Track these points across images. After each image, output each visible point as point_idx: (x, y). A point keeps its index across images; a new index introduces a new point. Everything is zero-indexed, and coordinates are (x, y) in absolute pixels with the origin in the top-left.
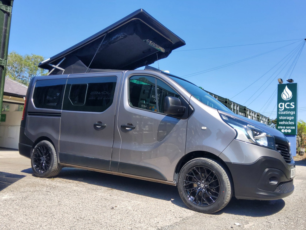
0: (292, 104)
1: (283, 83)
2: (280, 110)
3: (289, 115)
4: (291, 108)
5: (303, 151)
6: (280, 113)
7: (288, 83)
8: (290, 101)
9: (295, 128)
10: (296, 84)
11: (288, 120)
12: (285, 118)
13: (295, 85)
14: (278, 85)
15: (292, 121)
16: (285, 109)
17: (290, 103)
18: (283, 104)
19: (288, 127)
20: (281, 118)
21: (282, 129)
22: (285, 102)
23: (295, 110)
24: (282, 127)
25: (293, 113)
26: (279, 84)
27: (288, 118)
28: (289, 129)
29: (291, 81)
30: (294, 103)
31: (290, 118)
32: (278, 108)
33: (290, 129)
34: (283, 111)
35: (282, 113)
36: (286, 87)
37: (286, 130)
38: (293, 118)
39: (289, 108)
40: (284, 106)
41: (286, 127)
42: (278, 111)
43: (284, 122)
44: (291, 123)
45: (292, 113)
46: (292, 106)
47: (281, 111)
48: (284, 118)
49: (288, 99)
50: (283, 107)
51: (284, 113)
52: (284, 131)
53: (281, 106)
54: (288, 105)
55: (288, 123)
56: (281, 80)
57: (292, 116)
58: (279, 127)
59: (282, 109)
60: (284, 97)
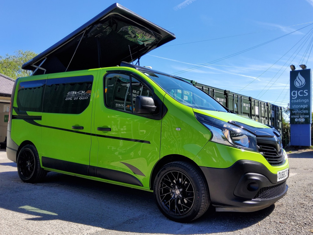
1: (296, 70)
3: (303, 103)
4: (304, 95)
6: (293, 101)
7: (301, 69)
8: (303, 88)
9: (310, 116)
11: (301, 109)
12: (298, 106)
13: (309, 71)
14: (291, 72)
15: (305, 109)
16: (299, 97)
17: (303, 91)
19: (301, 116)
22: (298, 89)
23: (309, 97)
24: (295, 117)
25: (307, 101)
26: (291, 70)
27: (302, 106)
29: (304, 66)
30: (307, 90)
31: (304, 106)
32: (291, 97)
33: (304, 118)
34: (296, 99)
35: (295, 101)
36: (299, 74)
37: (299, 119)
38: (306, 106)
39: (302, 95)
40: (298, 93)
41: (299, 116)
42: (291, 99)
43: (297, 111)
44: (304, 112)
46: (306, 94)
47: (294, 99)
49: (301, 86)
50: (296, 95)
51: (297, 101)
52: (297, 120)
53: (294, 94)
54: (301, 93)
55: (302, 112)
56: (294, 66)
57: (305, 104)
58: (292, 117)
59: (295, 97)
60: (297, 84)
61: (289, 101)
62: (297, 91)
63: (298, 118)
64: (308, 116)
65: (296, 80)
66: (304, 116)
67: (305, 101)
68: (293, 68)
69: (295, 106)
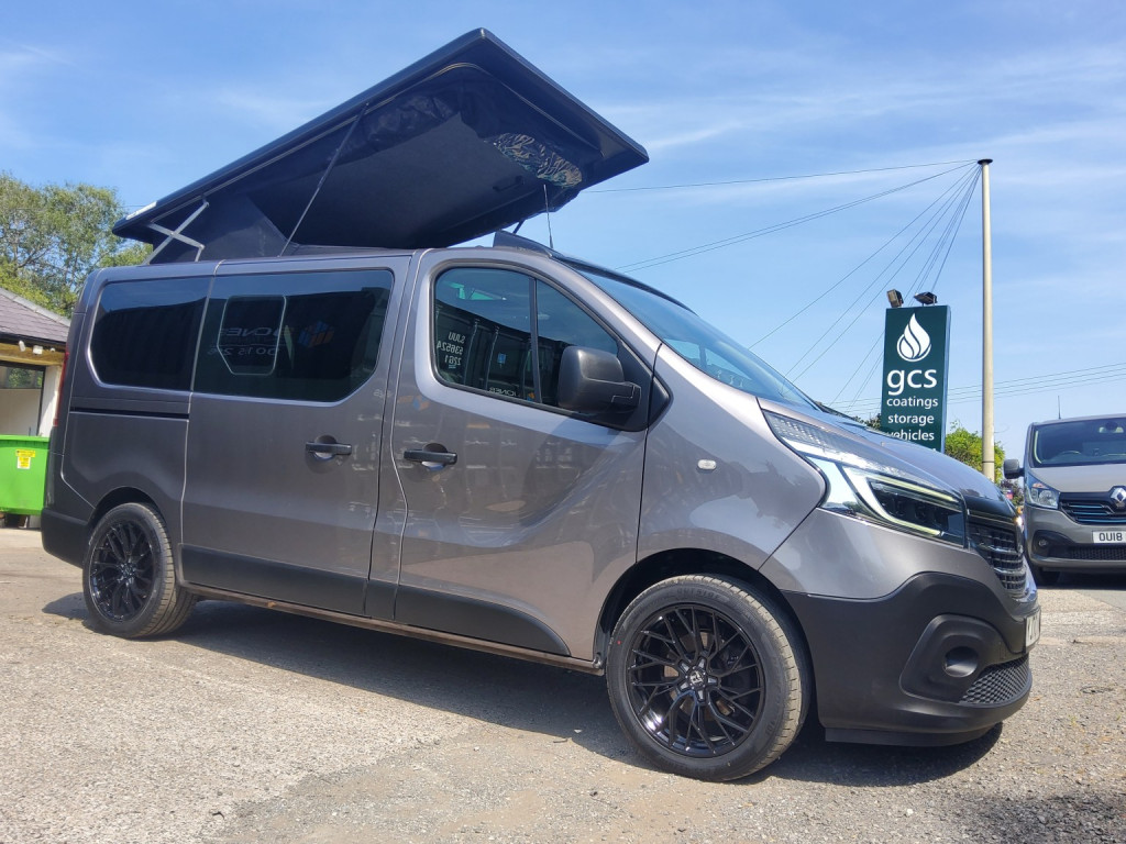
0: (931, 374)
1: (903, 306)
2: (890, 393)
3: (920, 411)
4: (925, 386)
6: (891, 403)
7: (919, 304)
8: (923, 365)
10: (944, 309)
11: (914, 428)
12: (906, 419)
14: (887, 310)
15: (927, 429)
16: (908, 392)
17: (923, 372)
18: (902, 374)
20: (894, 419)
22: (907, 367)
23: (939, 393)
25: (933, 403)
26: (890, 306)
27: (916, 420)
29: (928, 298)
30: (934, 371)
31: (922, 419)
32: (886, 388)
34: (900, 397)
35: (897, 402)
36: (913, 320)
38: (930, 419)
39: (920, 386)
40: (906, 379)
42: (885, 396)
43: (902, 434)
44: (923, 436)
45: (929, 403)
46: (930, 382)
47: (894, 397)
48: (902, 419)
49: (918, 357)
50: (902, 383)
51: (904, 403)
53: (896, 379)
54: (916, 379)
55: (916, 436)
56: (899, 295)
57: (927, 413)
59: (898, 389)
60: (906, 352)
61: (880, 400)
62: (903, 372)
65: (904, 338)
68: (896, 299)
69: (896, 416)
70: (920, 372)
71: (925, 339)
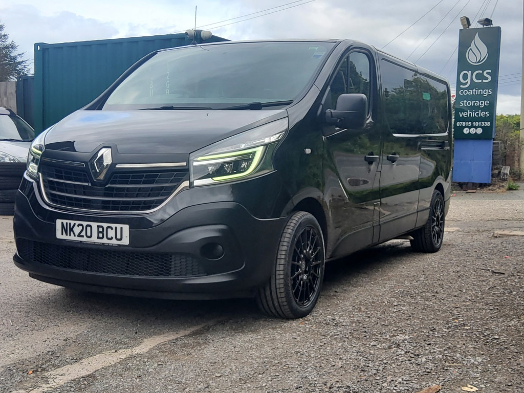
0: (487, 73)
1: (470, 27)
2: (461, 86)
3: (480, 97)
4: (484, 81)
5: (506, 172)
6: (462, 92)
7: (481, 26)
8: (483, 67)
9: (492, 124)
10: (499, 29)
11: (478, 108)
12: (471, 103)
13: (497, 30)
14: (460, 30)
15: (485, 109)
16: (473, 86)
17: (483, 72)
18: (469, 73)
19: (477, 124)
20: (463, 103)
21: (466, 127)
22: (473, 68)
23: (492, 85)
24: (464, 124)
25: (489, 92)
26: (462, 28)
27: (478, 103)
28: (479, 127)
29: (488, 22)
30: (490, 71)
31: (482, 103)
32: (459, 83)
33: (481, 127)
34: (468, 89)
35: (466, 92)
36: (477, 37)
37: (472, 129)
38: (486, 103)
39: (480, 81)
40: (472, 77)
41: (472, 123)
42: (458, 88)
43: (469, 113)
44: (482, 114)
45: (486, 92)
46: (487, 79)
47: (464, 89)
48: (469, 104)
49: (479, 62)
50: (469, 80)
51: (470, 93)
52: (468, 132)
53: (465, 77)
54: (478, 77)
55: (478, 114)
56: (468, 20)
57: (485, 99)
58: (458, 124)
59: (466, 84)
60: (472, 58)
62: (470, 72)
63: (470, 128)
64: (488, 124)
65: (471, 49)
66: (481, 124)
67: (485, 92)
68: (466, 23)
69: (465, 102)
70: (481, 72)
71: (484, 50)
